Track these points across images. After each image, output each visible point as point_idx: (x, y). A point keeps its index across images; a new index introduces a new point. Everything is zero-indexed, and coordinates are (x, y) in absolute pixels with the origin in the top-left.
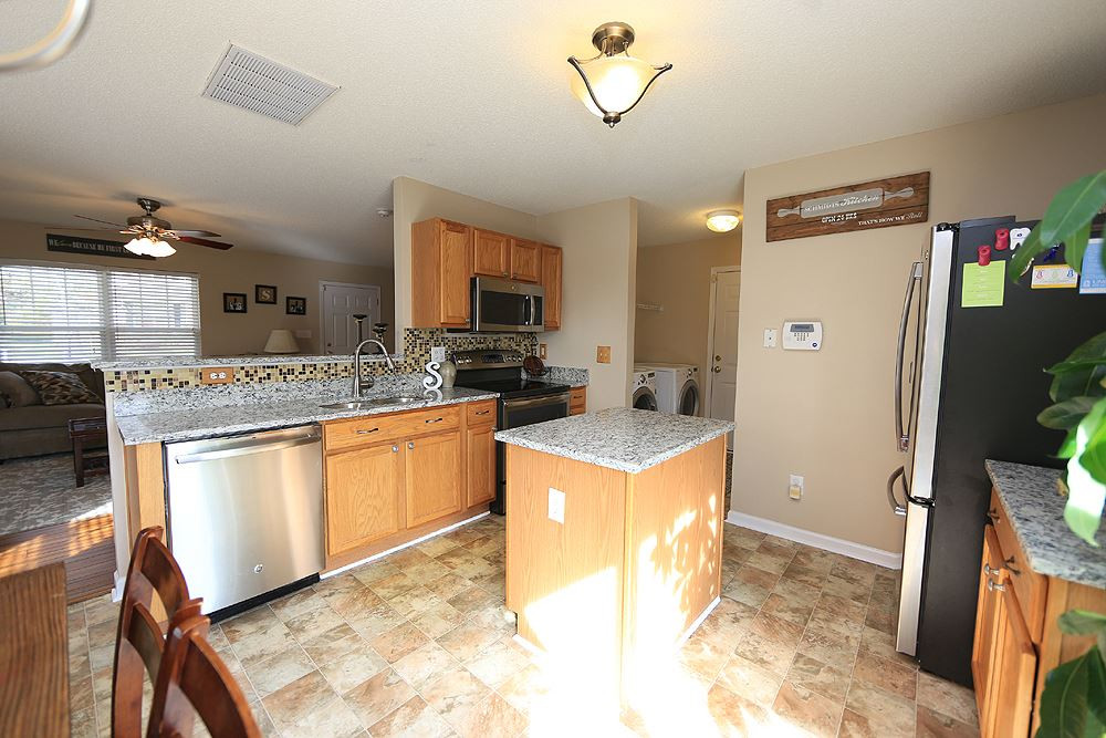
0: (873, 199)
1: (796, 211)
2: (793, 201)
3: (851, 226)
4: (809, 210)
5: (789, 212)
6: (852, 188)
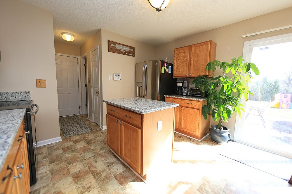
0: (127, 49)
1: (115, 46)
2: (115, 43)
3: (124, 54)
4: (118, 47)
5: (114, 46)
6: (124, 45)
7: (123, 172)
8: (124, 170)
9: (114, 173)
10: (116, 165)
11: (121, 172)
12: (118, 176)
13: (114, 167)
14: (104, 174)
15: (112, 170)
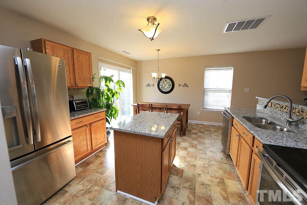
7: (174, 175)
8: (172, 175)
9: (180, 179)
10: (172, 184)
11: (175, 176)
12: (179, 176)
13: (176, 183)
14: (187, 185)
15: (179, 183)
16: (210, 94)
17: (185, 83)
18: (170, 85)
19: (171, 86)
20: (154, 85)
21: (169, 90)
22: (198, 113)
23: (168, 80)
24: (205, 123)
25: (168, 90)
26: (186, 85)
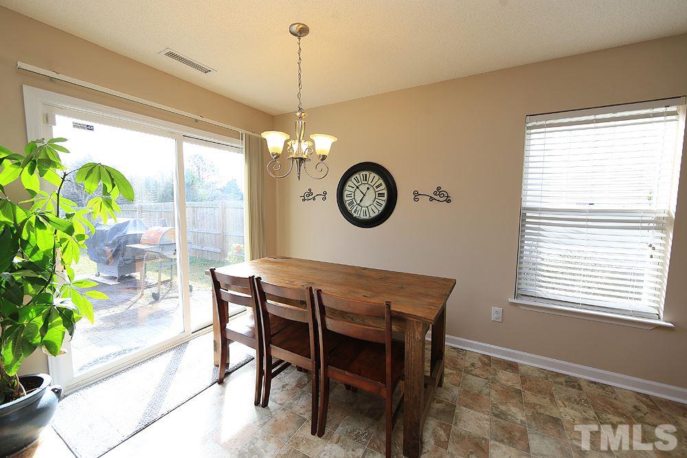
16: (551, 232)
17: (439, 188)
18: (381, 195)
19: (385, 198)
20: (325, 193)
21: (377, 213)
22: (495, 312)
23: (373, 175)
24: (528, 361)
25: (373, 215)
26: (441, 195)
